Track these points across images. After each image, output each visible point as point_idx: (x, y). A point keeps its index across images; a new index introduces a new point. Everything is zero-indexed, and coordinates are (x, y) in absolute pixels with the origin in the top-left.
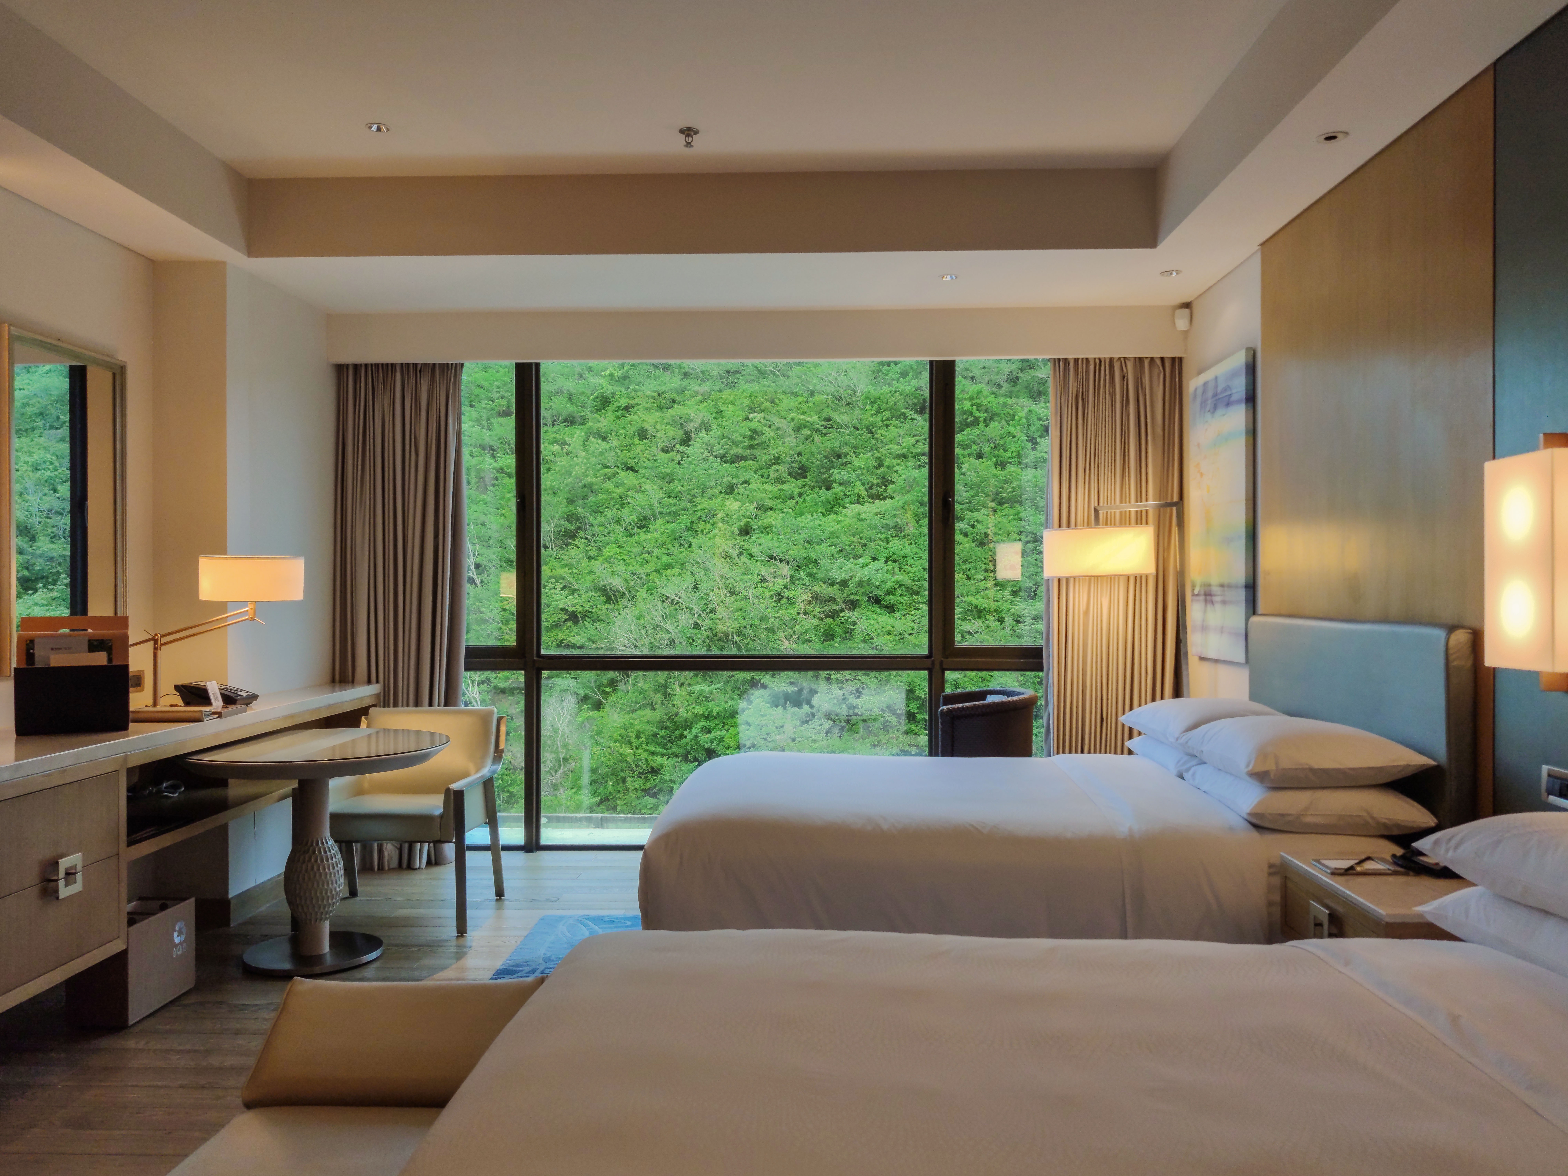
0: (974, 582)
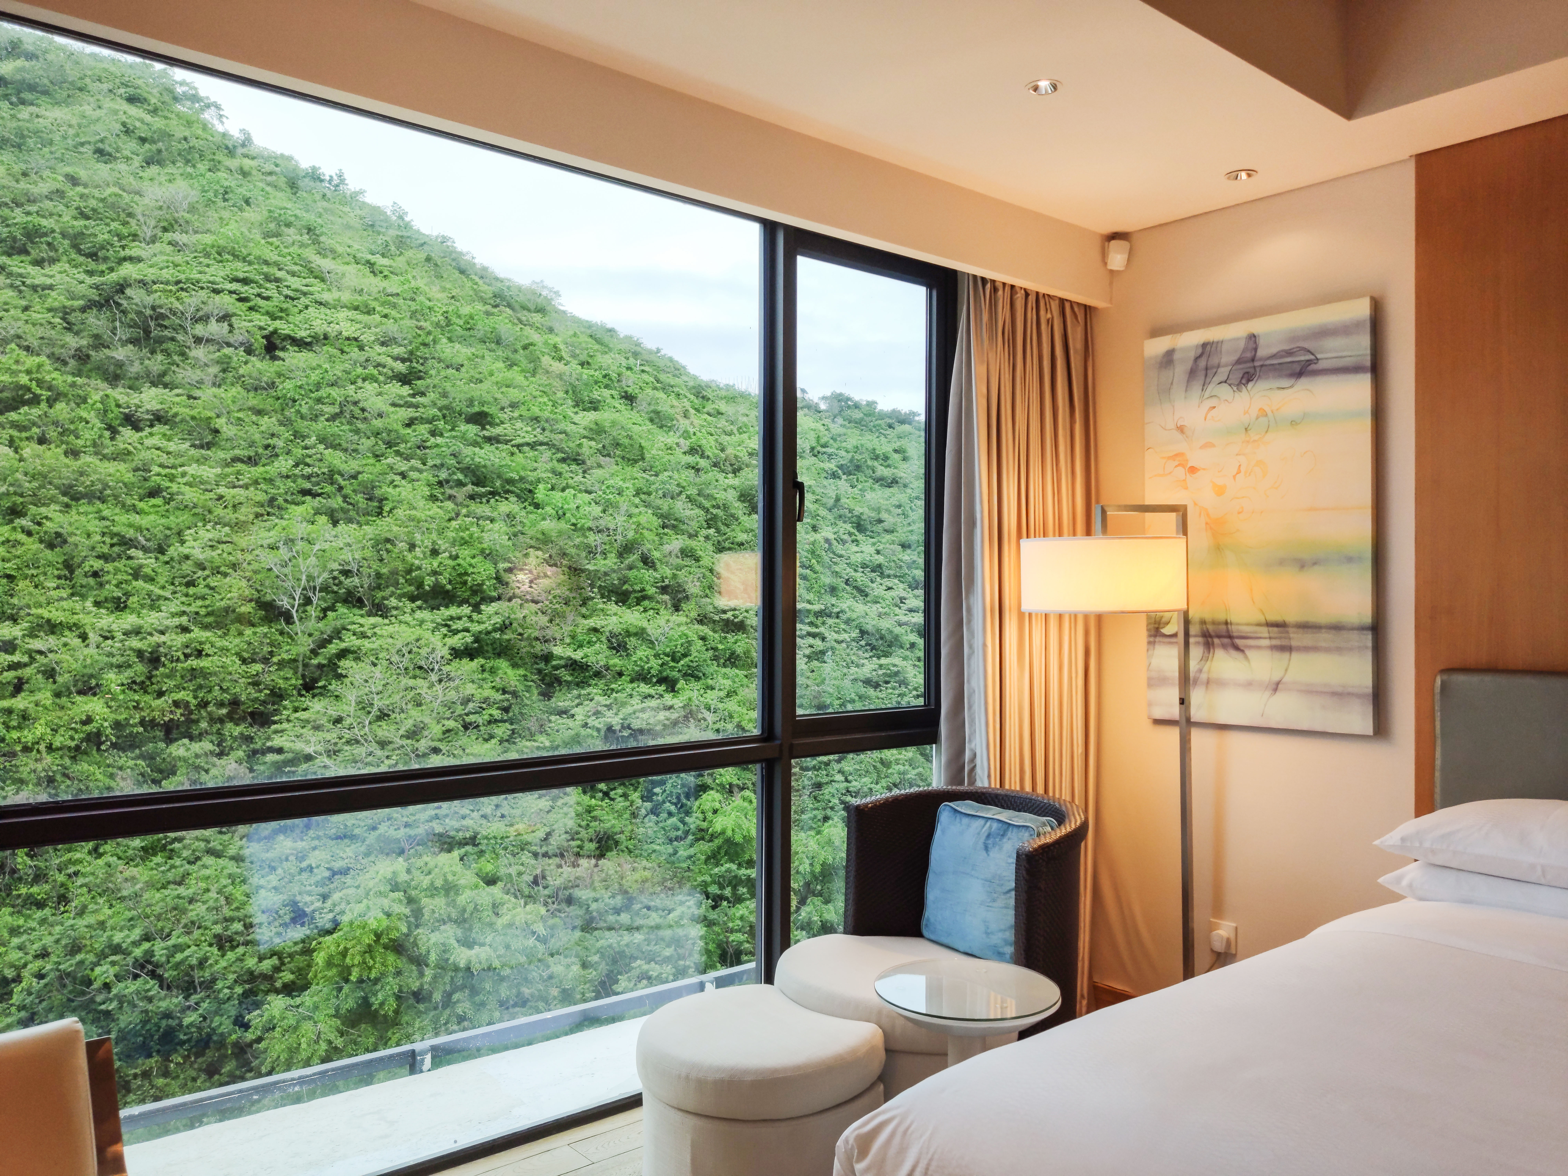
0: (43, 591)
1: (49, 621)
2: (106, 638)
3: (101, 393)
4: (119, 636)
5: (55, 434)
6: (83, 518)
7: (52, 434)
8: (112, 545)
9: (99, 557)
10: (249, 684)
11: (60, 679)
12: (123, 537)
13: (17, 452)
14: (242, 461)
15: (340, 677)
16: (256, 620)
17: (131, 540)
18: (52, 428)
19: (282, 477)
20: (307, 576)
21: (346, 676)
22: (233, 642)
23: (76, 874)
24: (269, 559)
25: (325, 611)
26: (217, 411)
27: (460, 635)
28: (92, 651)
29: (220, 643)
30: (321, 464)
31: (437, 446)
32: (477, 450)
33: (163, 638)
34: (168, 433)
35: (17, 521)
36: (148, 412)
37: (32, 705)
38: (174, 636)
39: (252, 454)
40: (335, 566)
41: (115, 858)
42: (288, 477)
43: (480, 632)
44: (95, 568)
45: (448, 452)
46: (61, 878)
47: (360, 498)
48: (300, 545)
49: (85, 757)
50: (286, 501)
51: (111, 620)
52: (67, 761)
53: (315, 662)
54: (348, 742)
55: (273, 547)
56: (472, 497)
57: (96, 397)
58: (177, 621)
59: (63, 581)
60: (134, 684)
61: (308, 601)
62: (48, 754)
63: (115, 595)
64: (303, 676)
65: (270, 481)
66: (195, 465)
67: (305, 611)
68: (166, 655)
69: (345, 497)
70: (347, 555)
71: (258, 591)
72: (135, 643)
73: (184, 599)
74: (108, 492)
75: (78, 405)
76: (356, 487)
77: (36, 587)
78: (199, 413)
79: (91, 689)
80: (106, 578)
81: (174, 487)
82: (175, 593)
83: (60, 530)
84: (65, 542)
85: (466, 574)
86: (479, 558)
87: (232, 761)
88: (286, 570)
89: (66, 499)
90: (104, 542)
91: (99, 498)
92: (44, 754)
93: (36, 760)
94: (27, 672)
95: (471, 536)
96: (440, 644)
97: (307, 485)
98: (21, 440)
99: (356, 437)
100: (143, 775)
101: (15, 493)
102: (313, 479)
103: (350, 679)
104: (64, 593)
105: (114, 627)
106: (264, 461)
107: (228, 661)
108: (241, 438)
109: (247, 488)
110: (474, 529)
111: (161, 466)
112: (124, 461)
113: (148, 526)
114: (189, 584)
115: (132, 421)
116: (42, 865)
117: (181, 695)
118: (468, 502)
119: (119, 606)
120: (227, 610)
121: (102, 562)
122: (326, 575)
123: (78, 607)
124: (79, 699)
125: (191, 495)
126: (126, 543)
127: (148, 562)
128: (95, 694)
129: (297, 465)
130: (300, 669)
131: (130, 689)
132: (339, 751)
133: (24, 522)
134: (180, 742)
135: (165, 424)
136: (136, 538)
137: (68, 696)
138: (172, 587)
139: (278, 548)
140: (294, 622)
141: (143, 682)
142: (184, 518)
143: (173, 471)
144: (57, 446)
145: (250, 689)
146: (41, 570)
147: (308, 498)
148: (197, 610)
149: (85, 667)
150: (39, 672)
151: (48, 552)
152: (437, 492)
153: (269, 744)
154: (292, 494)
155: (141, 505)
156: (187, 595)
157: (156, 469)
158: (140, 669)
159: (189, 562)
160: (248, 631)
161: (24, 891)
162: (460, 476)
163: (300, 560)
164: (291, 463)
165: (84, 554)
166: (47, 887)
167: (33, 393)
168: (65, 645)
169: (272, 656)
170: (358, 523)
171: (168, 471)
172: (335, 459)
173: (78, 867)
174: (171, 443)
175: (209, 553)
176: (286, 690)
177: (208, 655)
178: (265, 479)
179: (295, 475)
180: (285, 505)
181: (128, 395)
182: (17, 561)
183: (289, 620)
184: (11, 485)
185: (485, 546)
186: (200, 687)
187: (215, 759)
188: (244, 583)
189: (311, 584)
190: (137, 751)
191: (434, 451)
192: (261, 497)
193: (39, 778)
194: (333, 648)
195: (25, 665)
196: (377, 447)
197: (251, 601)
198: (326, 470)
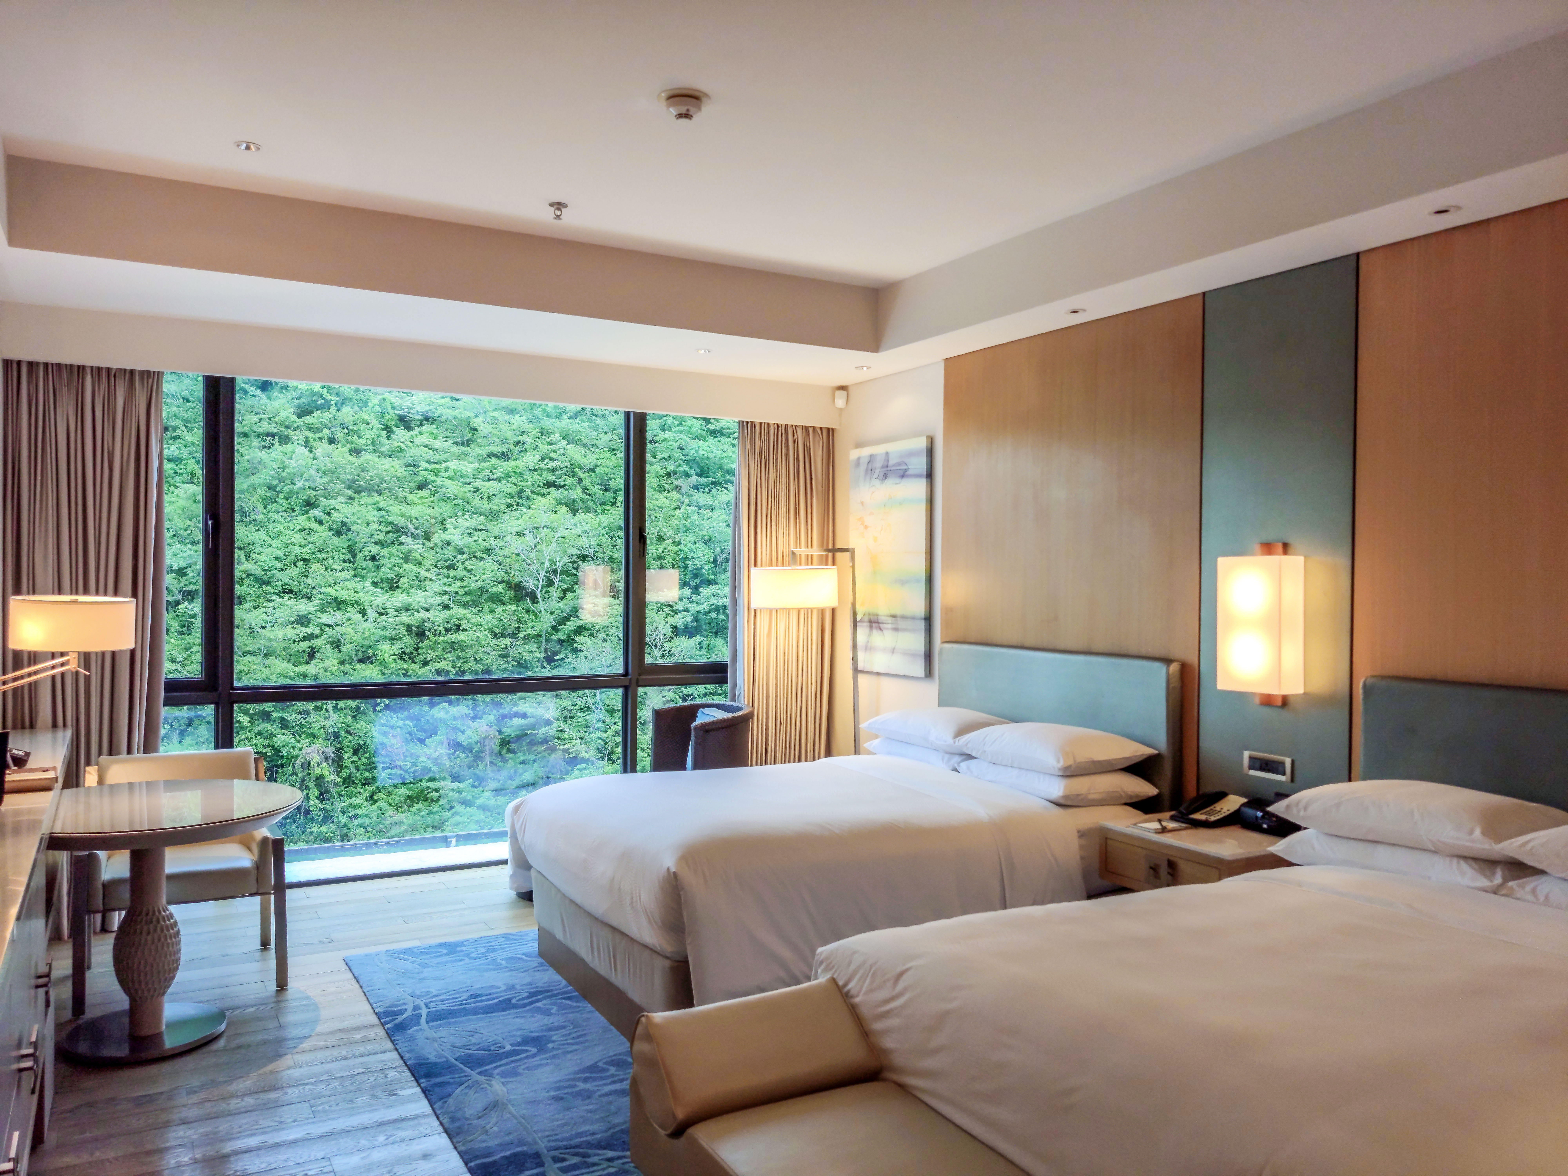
0: (331, 573)
1: (336, 598)
2: (381, 614)
3: (380, 397)
4: (392, 612)
5: (342, 434)
6: (363, 509)
7: (340, 434)
8: (387, 533)
9: (376, 543)
10: (499, 656)
11: (343, 649)
12: (396, 525)
13: (311, 452)
14: (498, 457)
15: (576, 651)
16: (506, 600)
17: (402, 528)
18: (339, 429)
19: (530, 470)
20: (550, 560)
21: (581, 650)
22: (487, 619)
23: (356, 817)
24: (515, 545)
25: (565, 591)
26: (475, 411)
27: (680, 615)
28: (370, 625)
29: (476, 619)
30: (564, 458)
31: (665, 440)
32: (701, 443)
33: (427, 615)
34: (435, 431)
35: (311, 511)
36: (418, 413)
37: (322, 671)
38: (437, 613)
39: (505, 450)
40: (574, 551)
41: (386, 804)
42: (535, 470)
43: (699, 612)
44: (373, 553)
45: (676, 445)
46: (344, 819)
47: (597, 490)
48: (543, 532)
49: (363, 717)
50: (533, 492)
51: (385, 598)
52: (349, 720)
53: (555, 637)
54: (581, 710)
55: (520, 534)
56: (696, 487)
57: (375, 400)
58: (439, 600)
59: (347, 564)
60: (402, 655)
61: (550, 583)
62: (335, 713)
63: (389, 576)
64: (546, 650)
65: (520, 474)
66: (456, 461)
67: (547, 592)
68: (430, 630)
69: (585, 488)
70: (583, 542)
71: (507, 573)
72: (405, 618)
73: (446, 580)
74: (383, 486)
75: (360, 408)
76: (594, 480)
77: (326, 569)
78: (461, 413)
79: (369, 658)
80: (381, 562)
81: (439, 481)
82: (439, 575)
83: (345, 520)
84: (349, 530)
85: (687, 558)
86: (700, 544)
87: (484, 724)
88: (532, 555)
89: (350, 493)
90: (380, 531)
91: (377, 491)
92: (331, 713)
93: (325, 718)
94: (318, 643)
95: (692, 524)
96: (663, 623)
97: (551, 478)
98: (315, 440)
99: (595, 433)
100: (410, 733)
101: (309, 488)
102: (557, 472)
103: (585, 653)
104: (348, 574)
105: (388, 604)
106: (515, 456)
107: (482, 636)
108: (495, 435)
109: (500, 481)
110: (695, 517)
111: (428, 462)
112: (398, 458)
113: (418, 516)
114: (450, 567)
115: (405, 422)
116: (329, 808)
117: (442, 665)
118: (692, 492)
119: (393, 586)
120: (482, 590)
121: (378, 547)
122: (566, 559)
123: (359, 587)
124: (359, 666)
125: (452, 487)
126: (400, 531)
127: (416, 547)
128: (372, 663)
129: (543, 459)
130: (544, 644)
131: (401, 658)
132: (572, 717)
133: (317, 513)
134: (441, 706)
135: (433, 423)
136: (407, 526)
137: (350, 664)
138: (436, 570)
139: (524, 535)
140: (538, 602)
141: (411, 653)
142: (447, 508)
143: (438, 466)
144: (344, 446)
145: (500, 661)
146: (330, 554)
147: (553, 489)
148: (456, 590)
149: (364, 639)
150: (328, 642)
151: (336, 539)
152: (665, 483)
153: (515, 709)
154: (539, 486)
155: (411, 497)
156: (448, 577)
157: (424, 465)
158: (409, 641)
159: (450, 548)
160: (499, 609)
161: (315, 829)
162: (685, 468)
163: (544, 546)
164: (538, 457)
165: (364, 541)
166: (333, 827)
167: (324, 399)
168: (348, 620)
169: (519, 632)
170: (595, 512)
171: (434, 466)
172: (576, 453)
173: (358, 812)
174: (437, 441)
175: (467, 540)
176: (531, 662)
177: (464, 630)
178: (515, 472)
179: (542, 469)
180: (532, 496)
181: (402, 398)
182: (312, 547)
183: (534, 599)
184: (307, 480)
185: (704, 533)
186: (459, 658)
187: (470, 722)
188: (495, 567)
189: (554, 568)
190: (406, 713)
191: (663, 444)
192: (513, 489)
193: (327, 733)
194: (571, 625)
195: (317, 636)
196: (613, 442)
197: (502, 582)
198: (568, 464)
